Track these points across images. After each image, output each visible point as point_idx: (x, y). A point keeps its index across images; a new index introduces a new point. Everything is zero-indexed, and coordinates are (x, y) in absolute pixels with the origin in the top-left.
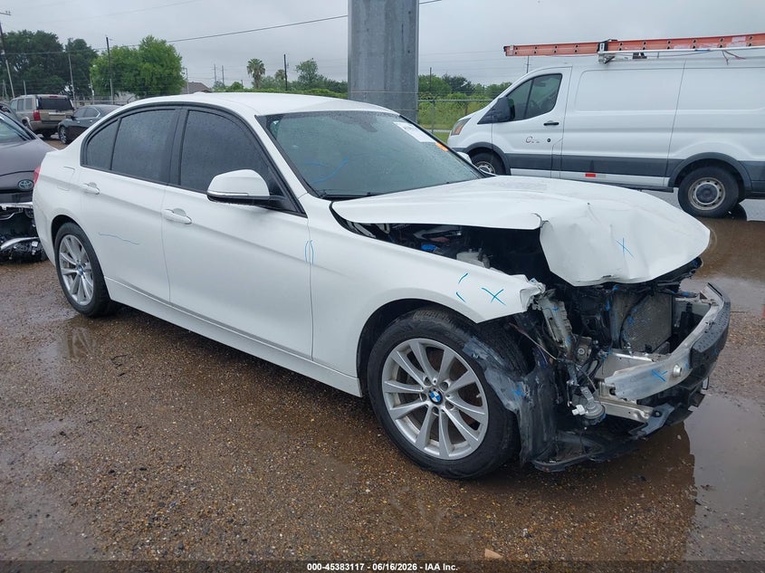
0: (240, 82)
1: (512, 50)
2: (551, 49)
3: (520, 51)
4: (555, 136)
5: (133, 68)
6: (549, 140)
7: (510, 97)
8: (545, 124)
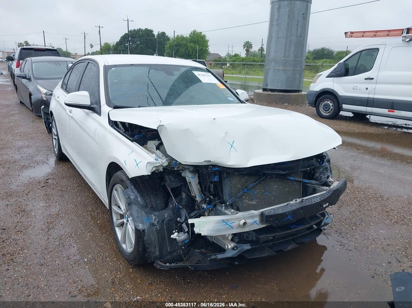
0: (239, 54)
1: (349, 35)
2: (373, 34)
3: (354, 34)
4: (371, 86)
5: (185, 45)
6: (367, 89)
7: (346, 63)
8: (365, 79)
